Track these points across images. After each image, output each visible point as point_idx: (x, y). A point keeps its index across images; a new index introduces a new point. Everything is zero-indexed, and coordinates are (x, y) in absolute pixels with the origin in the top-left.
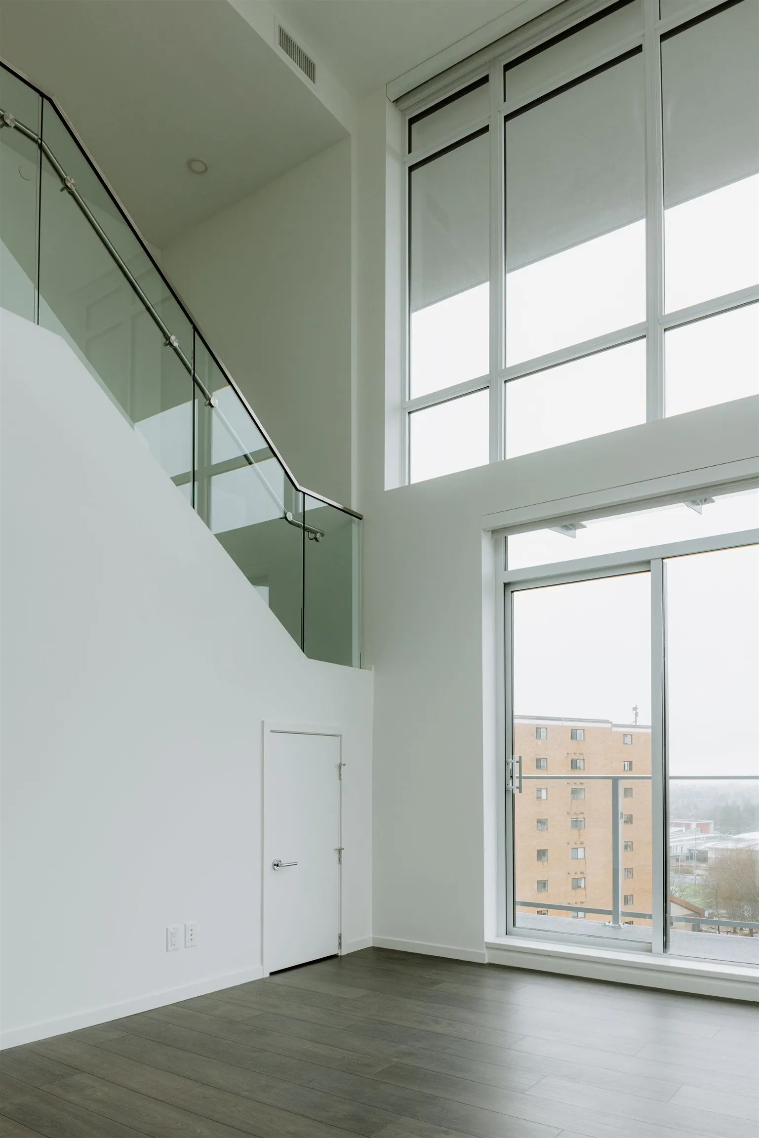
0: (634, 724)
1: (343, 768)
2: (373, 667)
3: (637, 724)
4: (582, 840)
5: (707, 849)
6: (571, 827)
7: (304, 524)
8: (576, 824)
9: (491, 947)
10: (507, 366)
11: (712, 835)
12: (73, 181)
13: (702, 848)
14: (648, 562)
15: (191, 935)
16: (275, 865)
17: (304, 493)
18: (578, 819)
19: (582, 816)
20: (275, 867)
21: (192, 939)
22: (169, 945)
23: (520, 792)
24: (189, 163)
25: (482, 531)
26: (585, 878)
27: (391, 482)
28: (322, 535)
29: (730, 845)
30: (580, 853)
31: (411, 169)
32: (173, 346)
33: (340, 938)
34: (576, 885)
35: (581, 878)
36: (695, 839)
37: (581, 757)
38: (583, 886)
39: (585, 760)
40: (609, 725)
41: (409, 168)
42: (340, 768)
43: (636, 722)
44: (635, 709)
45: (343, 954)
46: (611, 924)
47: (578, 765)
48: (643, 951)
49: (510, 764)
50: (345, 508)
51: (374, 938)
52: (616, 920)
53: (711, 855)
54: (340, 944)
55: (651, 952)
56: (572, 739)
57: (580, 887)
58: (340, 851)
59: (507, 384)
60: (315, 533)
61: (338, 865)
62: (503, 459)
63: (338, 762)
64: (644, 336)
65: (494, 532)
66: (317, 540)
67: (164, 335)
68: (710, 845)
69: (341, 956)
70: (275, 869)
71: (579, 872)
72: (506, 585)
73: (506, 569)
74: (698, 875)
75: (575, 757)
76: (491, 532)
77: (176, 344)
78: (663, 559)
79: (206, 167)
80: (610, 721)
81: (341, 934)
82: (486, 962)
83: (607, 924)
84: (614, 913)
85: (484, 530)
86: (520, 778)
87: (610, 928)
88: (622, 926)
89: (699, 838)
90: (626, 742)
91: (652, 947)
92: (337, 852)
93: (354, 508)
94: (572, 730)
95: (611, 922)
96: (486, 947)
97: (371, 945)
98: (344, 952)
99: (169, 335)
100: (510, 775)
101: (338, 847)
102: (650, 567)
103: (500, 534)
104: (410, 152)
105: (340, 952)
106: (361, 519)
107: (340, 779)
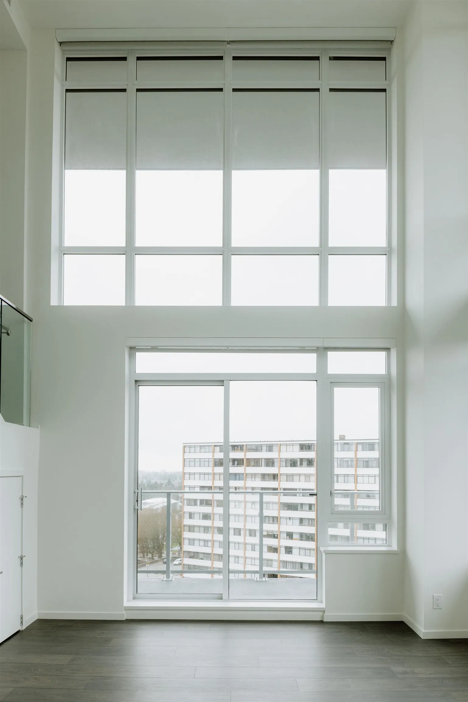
1: (24, 498)
2: (39, 426)
7: (1, 323)
9: (127, 609)
10: (136, 246)
14: (223, 381)
27: (54, 302)
28: (10, 331)
31: (67, 92)
33: (22, 618)
42: (22, 499)
49: (137, 493)
51: (38, 613)
54: (22, 622)
55: (222, 599)
58: (22, 559)
59: (136, 254)
60: (7, 329)
61: (20, 568)
62: (135, 305)
63: (20, 495)
64: (221, 254)
65: (130, 348)
66: (8, 334)
69: (22, 631)
72: (136, 381)
73: (135, 372)
78: (228, 381)
81: (22, 616)
82: (124, 619)
85: (126, 346)
92: (20, 559)
97: (38, 619)
98: (24, 627)
100: (136, 500)
101: (20, 555)
102: (224, 384)
103: (133, 350)
104: (66, 80)
105: (22, 628)
106: (31, 321)
107: (22, 507)
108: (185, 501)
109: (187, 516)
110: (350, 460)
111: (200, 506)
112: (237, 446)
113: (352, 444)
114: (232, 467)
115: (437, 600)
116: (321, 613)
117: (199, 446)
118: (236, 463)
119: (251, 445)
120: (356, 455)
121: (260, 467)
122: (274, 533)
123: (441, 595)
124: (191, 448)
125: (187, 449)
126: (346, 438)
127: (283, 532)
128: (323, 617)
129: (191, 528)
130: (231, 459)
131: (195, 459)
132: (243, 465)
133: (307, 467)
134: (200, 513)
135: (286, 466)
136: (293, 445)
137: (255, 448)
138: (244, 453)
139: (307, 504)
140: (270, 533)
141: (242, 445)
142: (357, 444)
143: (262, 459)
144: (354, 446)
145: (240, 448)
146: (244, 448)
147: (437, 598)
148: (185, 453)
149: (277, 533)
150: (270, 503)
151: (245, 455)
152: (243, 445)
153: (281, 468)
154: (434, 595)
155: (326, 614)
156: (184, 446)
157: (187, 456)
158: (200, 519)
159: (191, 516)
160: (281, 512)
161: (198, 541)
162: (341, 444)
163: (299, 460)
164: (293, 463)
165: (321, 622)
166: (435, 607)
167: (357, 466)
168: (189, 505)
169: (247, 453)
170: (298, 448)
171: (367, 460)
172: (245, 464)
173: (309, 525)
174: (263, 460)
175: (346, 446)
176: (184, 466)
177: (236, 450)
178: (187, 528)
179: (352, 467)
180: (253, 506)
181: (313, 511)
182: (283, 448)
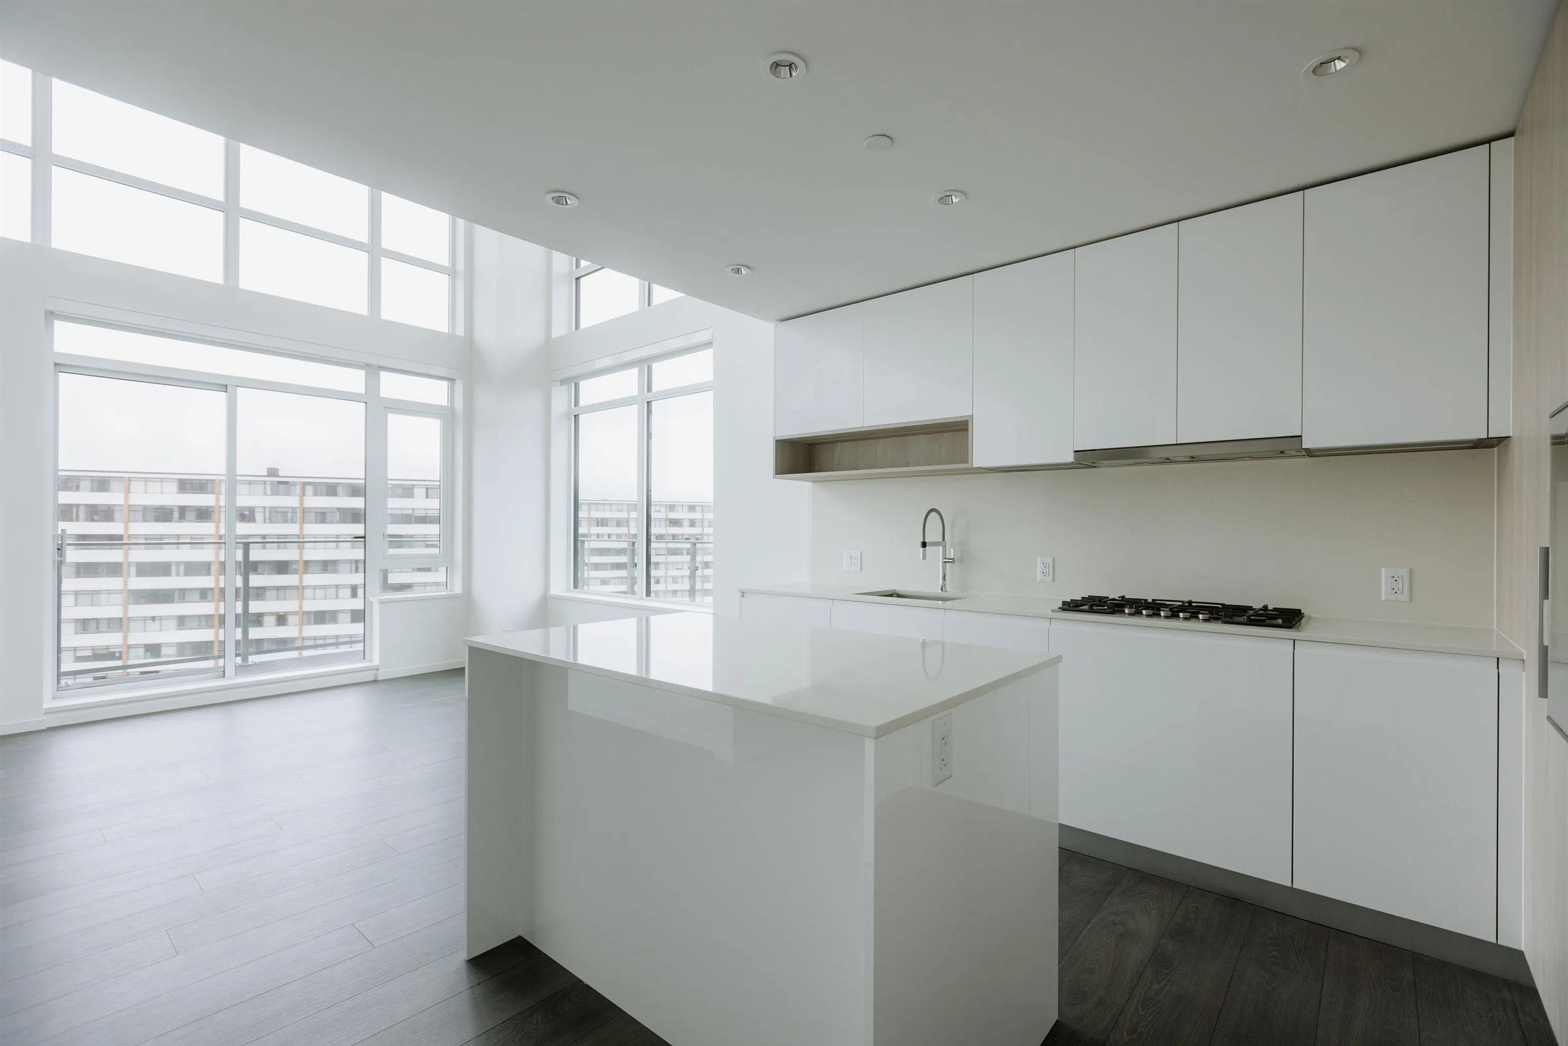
14: (225, 386)
48: (216, 678)
55: (224, 676)
64: (223, 212)
72: (56, 365)
78: (237, 386)
82: (46, 727)
91: (225, 673)
102: (226, 389)
103: (52, 317)
110: (290, 511)
113: (294, 484)
116: (374, 672)
120: (301, 502)
122: (112, 650)
126: (280, 474)
127: (136, 646)
128: (376, 675)
133: (197, 522)
135: (145, 520)
136: (162, 480)
139: (196, 589)
140: (99, 652)
142: (305, 484)
143: (78, 506)
144: (298, 487)
149: (120, 650)
150: (101, 593)
153: (130, 524)
155: (380, 671)
160: (131, 607)
162: (272, 483)
163: (176, 509)
164: (163, 514)
167: (303, 521)
170: (174, 487)
171: (323, 511)
173: (200, 627)
174: (82, 508)
175: (281, 486)
179: (293, 521)
181: (210, 601)
182: (136, 486)
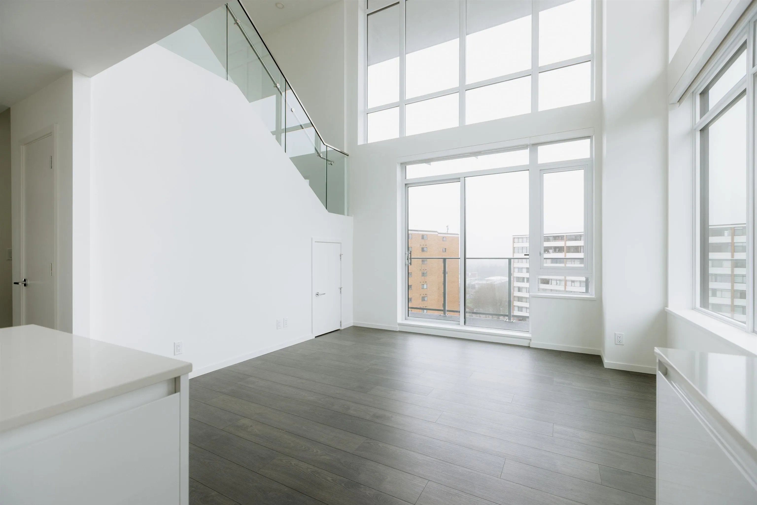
0: (447, 233)
1: (342, 255)
2: (353, 215)
3: (448, 233)
4: (426, 281)
5: (475, 284)
6: (421, 276)
7: (327, 158)
8: (423, 274)
9: (400, 324)
10: (406, 99)
11: (477, 278)
12: (240, 21)
13: (473, 283)
14: (459, 178)
15: (286, 322)
16: (317, 294)
17: (327, 146)
18: (425, 272)
19: (426, 271)
20: (317, 295)
21: (286, 324)
22: (278, 327)
23: (411, 265)
24: (276, 5)
25: (397, 163)
26: (427, 296)
27: (360, 142)
28: (333, 162)
29: (484, 282)
30: (425, 286)
31: (368, 15)
32: (277, 87)
33: (341, 322)
34: (423, 299)
35: (425, 297)
36: (470, 280)
37: (426, 246)
38: (426, 300)
39: (427, 248)
40: (437, 233)
41: (367, 15)
42: (341, 256)
43: (448, 232)
44: (447, 226)
45: (342, 329)
46: (443, 315)
47: (425, 250)
48: (457, 325)
49: (407, 254)
50: (341, 151)
51: (353, 322)
52: (445, 313)
53: (477, 286)
54: (341, 325)
55: (460, 325)
56: (422, 239)
57: (425, 300)
58: (341, 289)
59: (406, 105)
60: (331, 162)
61: (340, 294)
62: (405, 136)
63: (340, 254)
64: (458, 92)
65: (401, 164)
66: (332, 165)
67: (274, 83)
68: (476, 282)
69: (341, 330)
70: (316, 296)
71: (424, 294)
72: (406, 184)
73: (406, 178)
74: (472, 295)
75: (423, 247)
76: (400, 164)
77: (279, 87)
78: (465, 177)
79: (283, 6)
80: (438, 231)
81: (341, 321)
82: (398, 330)
83: (441, 315)
84: (444, 311)
85: (398, 163)
86: (411, 258)
87: (442, 316)
88: (447, 315)
89: (472, 280)
90: (444, 240)
91: (460, 323)
92: (340, 289)
93: (345, 151)
94: (422, 235)
95: (443, 314)
96: (398, 325)
97: (352, 325)
98: (342, 328)
99: (276, 83)
100: (407, 259)
101: (340, 287)
102: (460, 180)
103: (404, 165)
104: (367, 8)
105: (341, 328)
106: (348, 156)
107: (341, 260)
108: (515, 279)
109: (516, 289)
111: (527, 283)
112: (558, 236)
114: (554, 253)
115: (619, 338)
116: (528, 341)
117: (526, 238)
118: (557, 250)
119: (571, 236)
121: (579, 253)
123: (623, 333)
124: (520, 239)
125: (516, 240)
128: (529, 343)
129: (520, 299)
130: (553, 247)
131: (522, 247)
132: (564, 251)
134: (527, 287)
137: (574, 238)
138: (564, 242)
141: (562, 236)
145: (561, 238)
146: (565, 238)
147: (618, 335)
148: (514, 243)
151: (565, 244)
152: (564, 236)
154: (616, 333)
155: (532, 341)
156: (514, 238)
157: (516, 245)
158: (527, 292)
159: (520, 289)
161: (526, 309)
165: (529, 347)
166: (617, 343)
168: (518, 281)
169: (567, 242)
172: (565, 251)
176: (514, 252)
177: (557, 240)
178: (516, 299)
180: (573, 284)
